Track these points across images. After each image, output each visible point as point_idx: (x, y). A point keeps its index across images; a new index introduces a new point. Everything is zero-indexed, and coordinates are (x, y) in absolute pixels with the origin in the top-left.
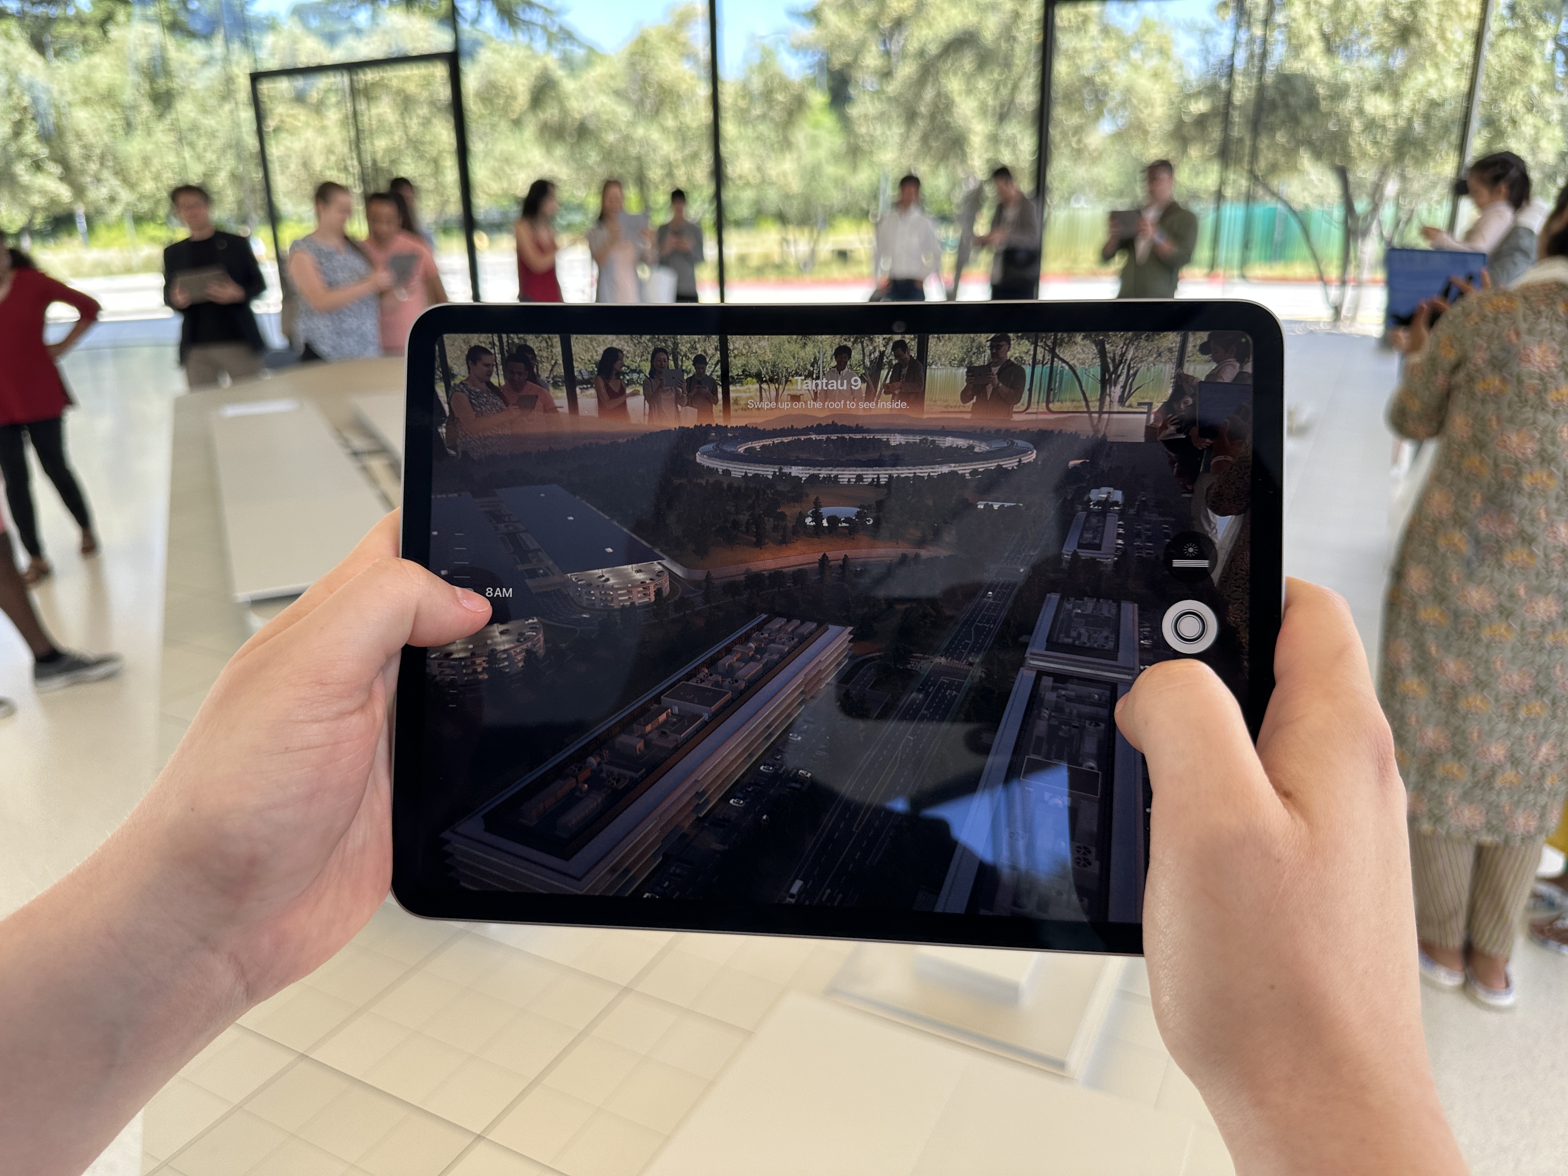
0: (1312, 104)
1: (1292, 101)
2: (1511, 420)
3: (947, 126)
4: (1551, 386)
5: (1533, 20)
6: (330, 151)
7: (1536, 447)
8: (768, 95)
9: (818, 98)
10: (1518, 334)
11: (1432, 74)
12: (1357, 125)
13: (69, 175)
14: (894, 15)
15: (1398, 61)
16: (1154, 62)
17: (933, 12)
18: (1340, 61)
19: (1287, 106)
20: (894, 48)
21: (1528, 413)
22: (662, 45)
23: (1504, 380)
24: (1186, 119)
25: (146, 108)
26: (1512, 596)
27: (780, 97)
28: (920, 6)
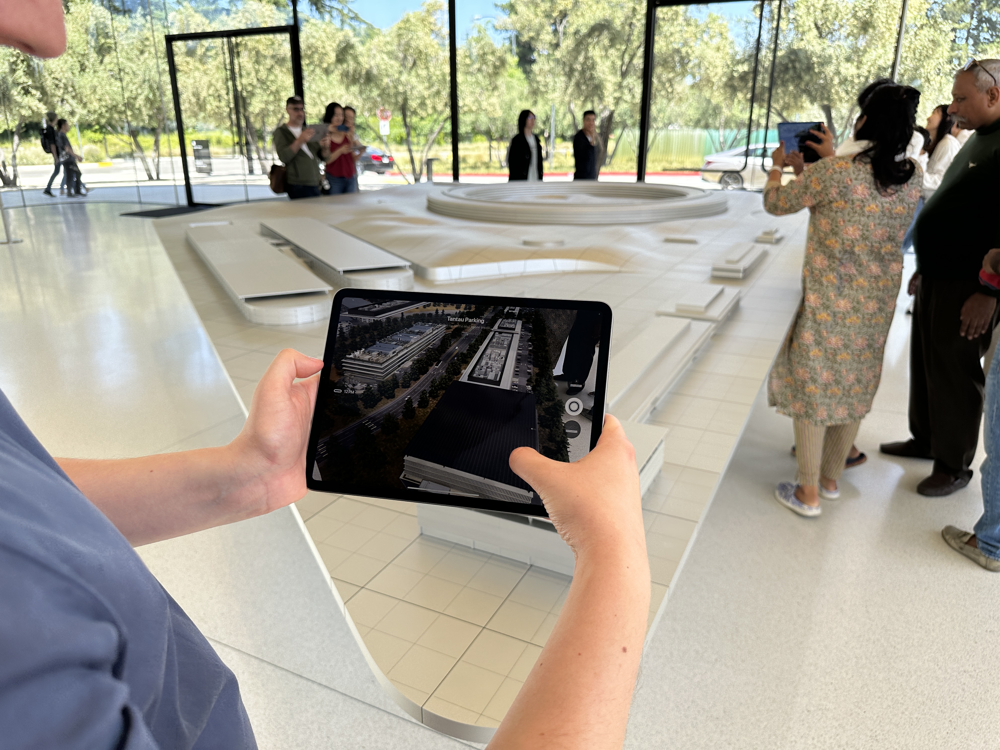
0: (809, 68)
1: (798, 65)
2: (849, 221)
3: (592, 78)
4: (867, 204)
5: (940, 20)
6: (210, 85)
7: (861, 233)
8: (482, 57)
9: (513, 60)
10: (851, 180)
11: (881, 51)
12: (836, 80)
13: (45, 97)
14: (561, 8)
15: (862, 43)
16: (717, 41)
17: (584, 7)
18: (827, 42)
19: (794, 68)
20: (561, 29)
21: (856, 218)
22: (418, 23)
23: (846, 202)
24: (736, 75)
25: (93, 56)
26: (858, 303)
27: (490, 57)
28: (576, 4)
